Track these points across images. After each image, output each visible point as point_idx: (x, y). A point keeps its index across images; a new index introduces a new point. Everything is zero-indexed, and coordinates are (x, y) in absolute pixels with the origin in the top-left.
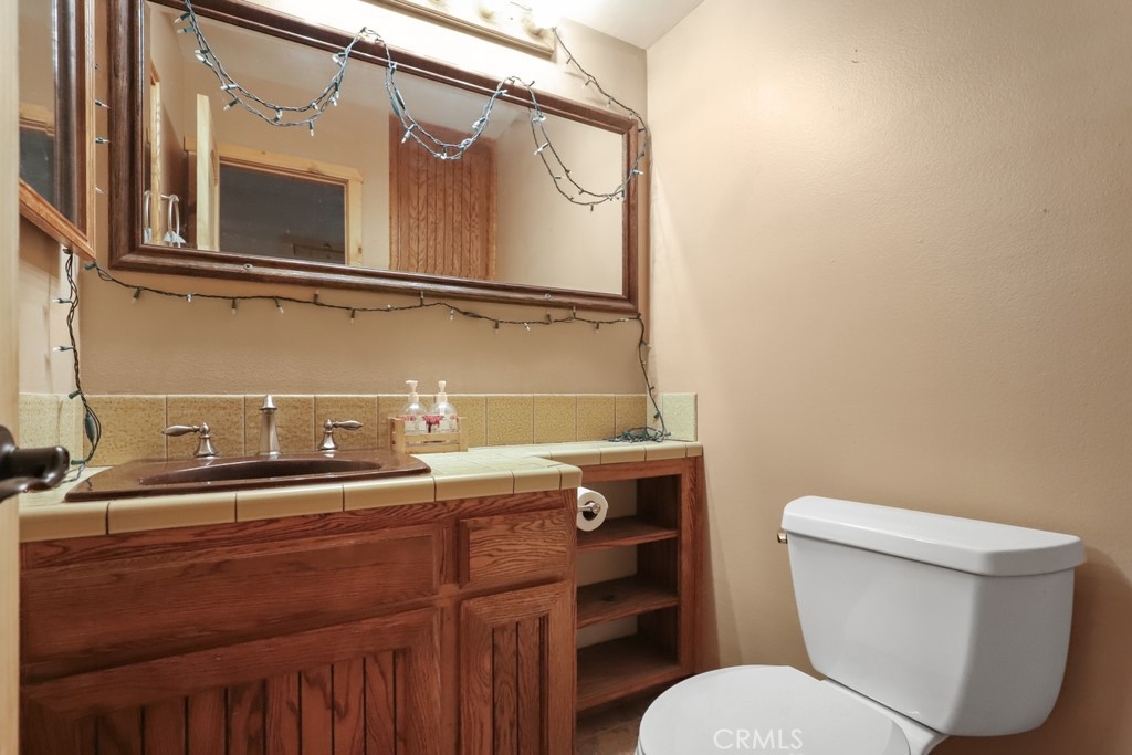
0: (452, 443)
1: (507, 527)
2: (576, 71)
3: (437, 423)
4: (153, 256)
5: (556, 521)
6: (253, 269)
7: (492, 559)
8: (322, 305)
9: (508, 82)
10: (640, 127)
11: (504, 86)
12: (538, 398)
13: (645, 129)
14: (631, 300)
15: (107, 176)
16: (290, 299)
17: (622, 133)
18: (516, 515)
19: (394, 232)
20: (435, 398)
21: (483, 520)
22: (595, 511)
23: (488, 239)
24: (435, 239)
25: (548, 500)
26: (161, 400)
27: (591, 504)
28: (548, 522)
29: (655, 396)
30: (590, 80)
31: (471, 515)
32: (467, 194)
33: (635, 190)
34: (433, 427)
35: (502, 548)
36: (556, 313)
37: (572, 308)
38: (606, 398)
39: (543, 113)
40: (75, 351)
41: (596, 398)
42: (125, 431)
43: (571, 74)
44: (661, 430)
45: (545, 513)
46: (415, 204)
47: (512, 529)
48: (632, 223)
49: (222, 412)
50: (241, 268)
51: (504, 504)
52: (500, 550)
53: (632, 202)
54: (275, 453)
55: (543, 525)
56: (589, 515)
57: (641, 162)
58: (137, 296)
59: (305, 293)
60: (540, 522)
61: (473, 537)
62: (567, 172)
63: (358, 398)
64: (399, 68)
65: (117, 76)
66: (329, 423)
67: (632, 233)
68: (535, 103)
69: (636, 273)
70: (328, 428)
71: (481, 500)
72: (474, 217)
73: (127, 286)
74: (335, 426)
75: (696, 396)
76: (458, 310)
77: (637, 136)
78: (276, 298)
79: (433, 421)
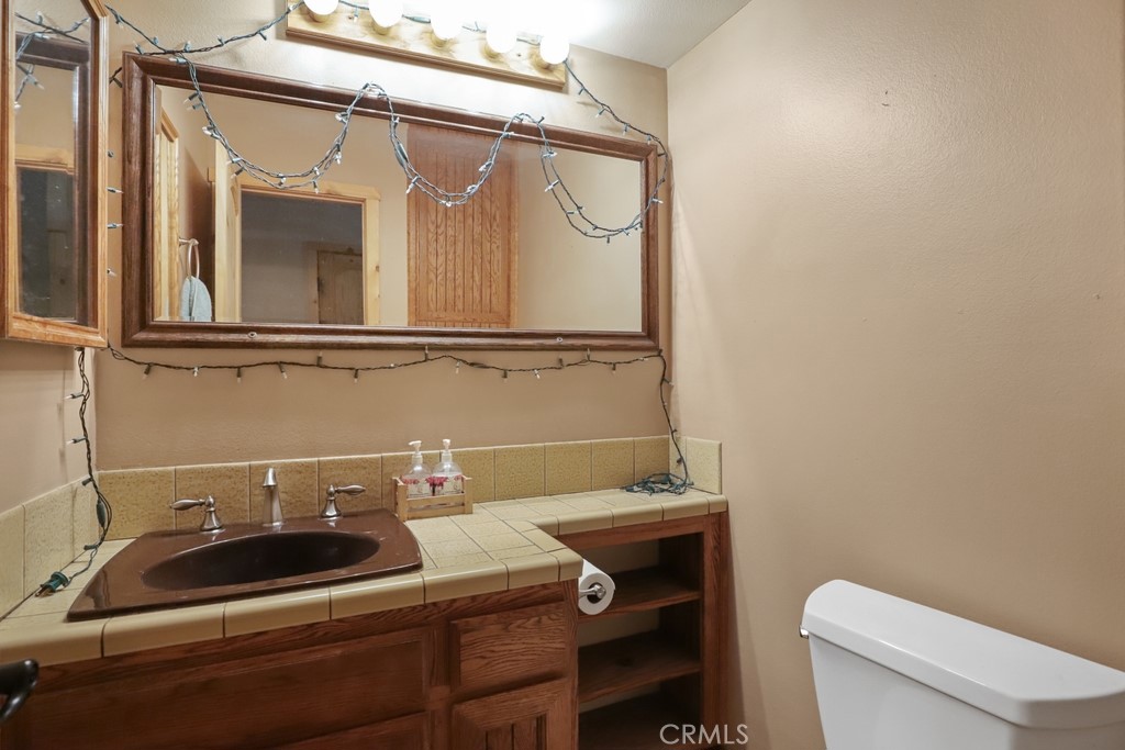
0: (457, 505)
1: (500, 626)
2: (589, 100)
3: (441, 484)
4: (163, 332)
5: (554, 617)
6: (258, 337)
7: (486, 661)
8: (326, 367)
9: (516, 121)
10: (660, 151)
11: (513, 127)
12: (550, 447)
13: (666, 154)
14: (652, 335)
15: (120, 258)
16: (293, 364)
17: (640, 160)
18: (511, 613)
19: (413, 247)
20: (440, 454)
21: (474, 621)
22: (600, 595)
23: (509, 250)
24: (455, 252)
25: (546, 592)
26: (170, 472)
27: (597, 587)
28: (544, 618)
29: (678, 439)
30: (604, 108)
31: (464, 614)
32: (487, 204)
33: (655, 219)
34: (437, 489)
35: (496, 649)
36: (568, 357)
37: (586, 350)
38: (624, 443)
39: (553, 148)
40: (87, 441)
41: (613, 443)
42: (137, 505)
43: (584, 104)
44: (684, 477)
45: (542, 608)
46: (433, 217)
47: (506, 629)
48: (651, 254)
49: (228, 481)
50: (245, 337)
51: (499, 600)
52: (493, 651)
53: (651, 232)
54: (278, 524)
55: (539, 621)
56: (593, 599)
57: (661, 189)
58: (147, 372)
59: (308, 356)
60: (537, 619)
61: (464, 639)
62: (579, 208)
63: (361, 459)
64: (402, 120)
65: (130, 162)
66: (332, 489)
67: (651, 265)
68: (544, 139)
69: (656, 307)
70: (331, 494)
71: (474, 598)
72: (495, 227)
73: (139, 363)
74: (337, 491)
75: (721, 445)
76: (464, 362)
77: (656, 162)
78: (280, 364)
79: (436, 482)
